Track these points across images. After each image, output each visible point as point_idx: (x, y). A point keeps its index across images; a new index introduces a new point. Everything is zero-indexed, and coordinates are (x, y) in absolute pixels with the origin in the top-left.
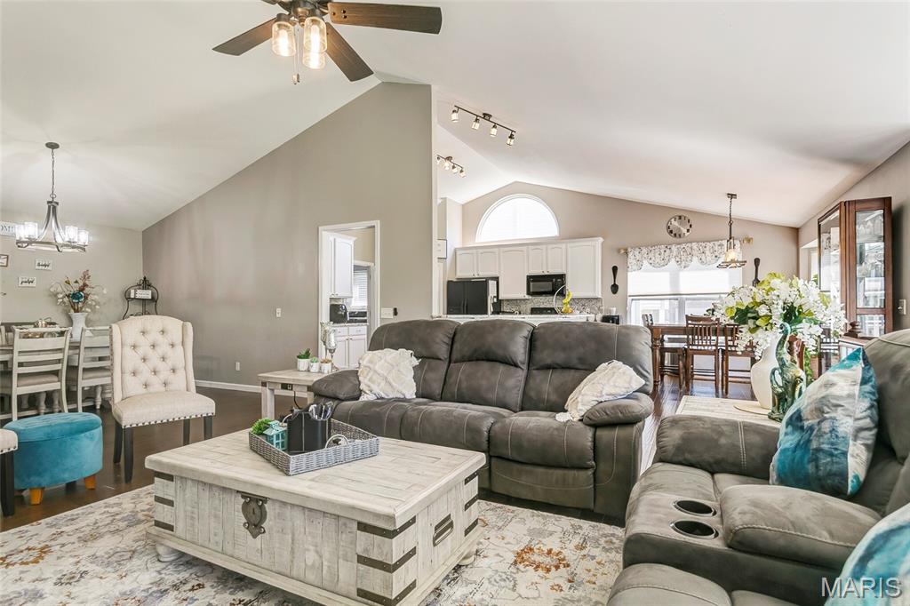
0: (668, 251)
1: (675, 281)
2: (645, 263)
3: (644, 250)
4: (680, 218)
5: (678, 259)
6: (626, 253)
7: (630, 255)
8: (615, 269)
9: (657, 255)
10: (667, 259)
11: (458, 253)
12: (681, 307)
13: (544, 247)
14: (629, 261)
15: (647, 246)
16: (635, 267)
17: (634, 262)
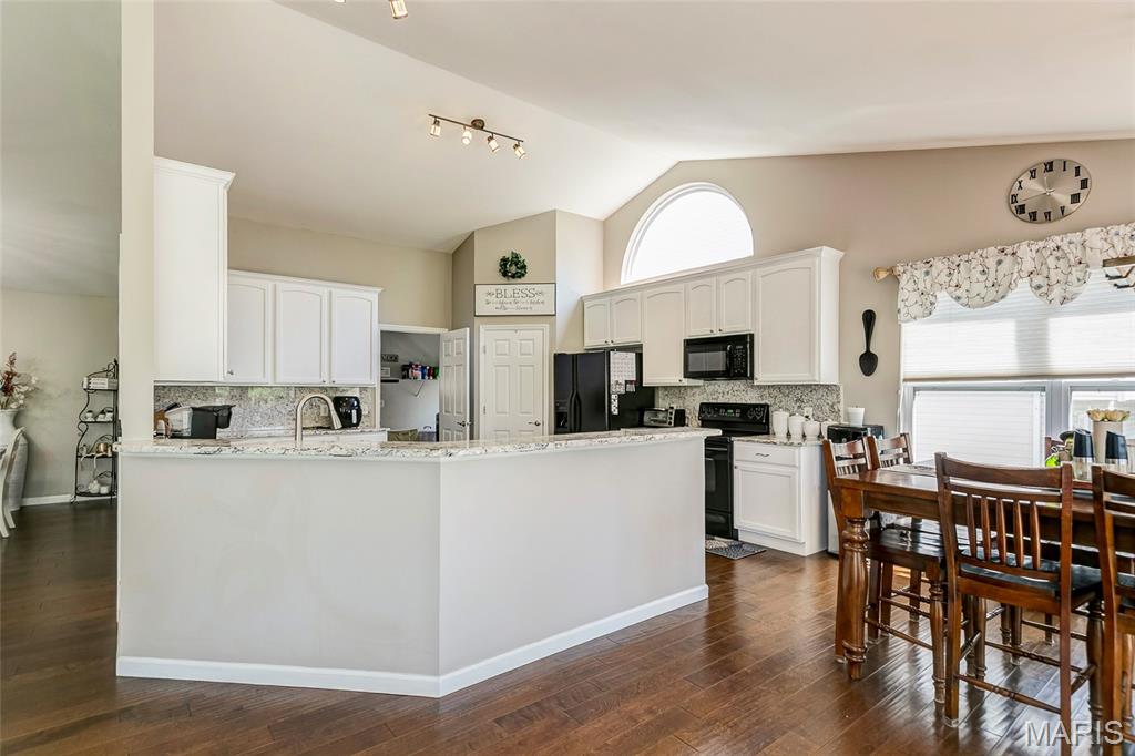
0: (1008, 260)
1: (1033, 340)
2: (943, 299)
3: (939, 266)
4: (1049, 166)
5: (1038, 280)
6: (894, 278)
7: (903, 280)
8: (869, 318)
9: (976, 274)
10: (1005, 282)
11: (587, 304)
12: (1057, 406)
13: (713, 280)
14: (902, 295)
15: (946, 255)
16: (916, 310)
17: (914, 297)
